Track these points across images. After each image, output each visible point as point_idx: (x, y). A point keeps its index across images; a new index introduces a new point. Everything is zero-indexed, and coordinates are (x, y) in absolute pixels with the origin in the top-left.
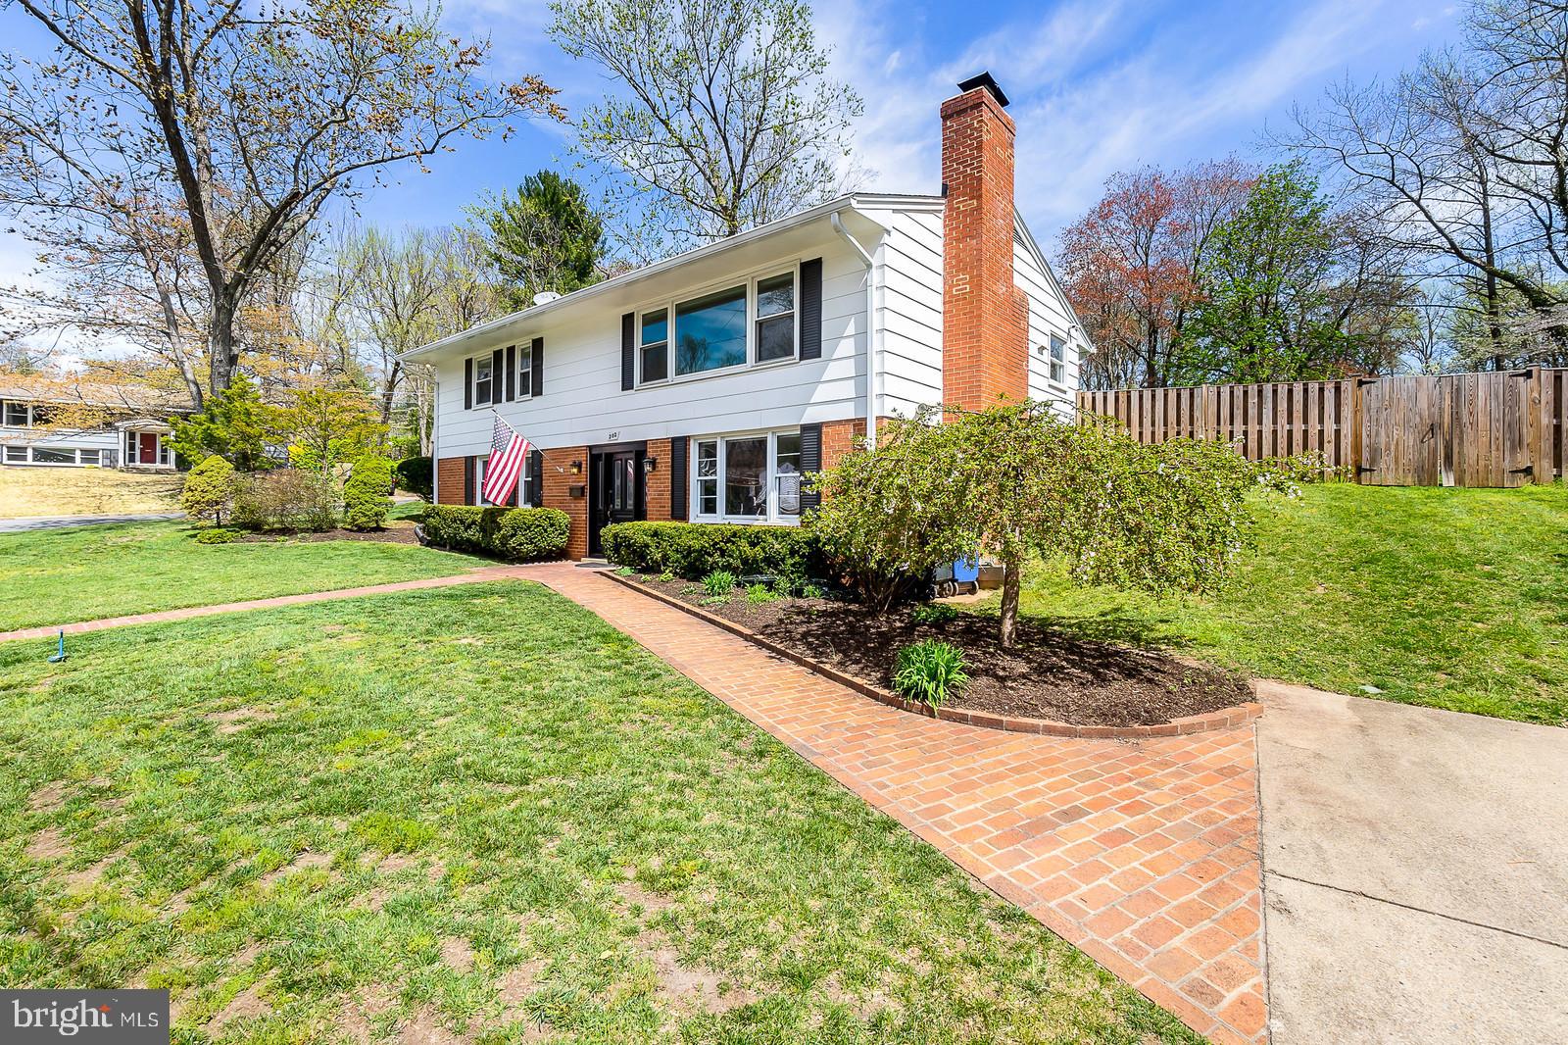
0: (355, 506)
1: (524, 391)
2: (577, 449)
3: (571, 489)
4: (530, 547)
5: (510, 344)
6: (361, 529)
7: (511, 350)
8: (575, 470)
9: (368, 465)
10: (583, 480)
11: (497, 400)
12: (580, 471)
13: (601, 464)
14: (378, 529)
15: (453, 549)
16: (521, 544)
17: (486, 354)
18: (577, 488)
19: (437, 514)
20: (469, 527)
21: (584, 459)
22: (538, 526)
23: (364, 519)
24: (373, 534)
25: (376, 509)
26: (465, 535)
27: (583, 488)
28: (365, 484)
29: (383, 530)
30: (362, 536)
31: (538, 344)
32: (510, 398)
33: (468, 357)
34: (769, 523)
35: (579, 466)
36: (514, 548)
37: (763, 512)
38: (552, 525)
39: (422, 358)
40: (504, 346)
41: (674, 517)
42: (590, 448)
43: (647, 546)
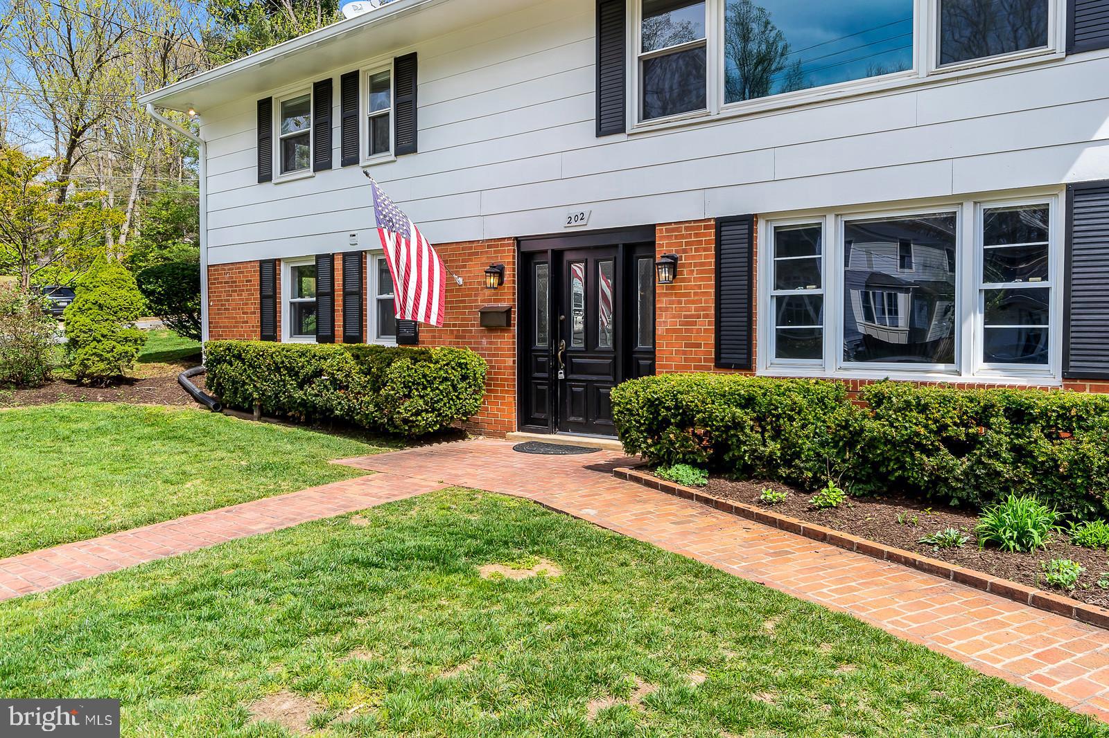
0: (86, 343)
1: (378, 146)
2: (494, 243)
3: (484, 313)
4: (431, 417)
5: (348, 69)
6: (97, 382)
7: (351, 81)
8: (493, 281)
9: (104, 275)
10: (508, 299)
11: (323, 164)
12: (501, 283)
13: (543, 272)
14: (120, 381)
15: (266, 415)
16: (418, 413)
17: (302, 88)
18: (497, 312)
19: (239, 357)
20: (308, 380)
21: (509, 259)
22: (446, 379)
23: (102, 366)
24: (116, 391)
25: (120, 348)
26: (298, 394)
27: (508, 312)
28: (101, 307)
29: (131, 382)
30: (99, 394)
31: (406, 67)
32: (350, 159)
33: (263, 95)
34: (966, 378)
35: (499, 272)
36: (405, 421)
37: (948, 357)
38: (464, 378)
39: (182, 100)
40: (336, 74)
41: (722, 363)
42: (518, 240)
43: (738, 425)
